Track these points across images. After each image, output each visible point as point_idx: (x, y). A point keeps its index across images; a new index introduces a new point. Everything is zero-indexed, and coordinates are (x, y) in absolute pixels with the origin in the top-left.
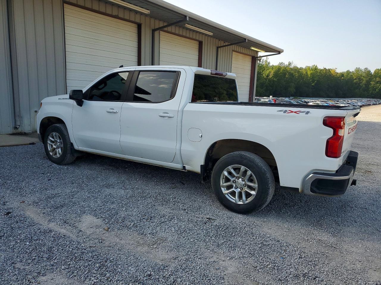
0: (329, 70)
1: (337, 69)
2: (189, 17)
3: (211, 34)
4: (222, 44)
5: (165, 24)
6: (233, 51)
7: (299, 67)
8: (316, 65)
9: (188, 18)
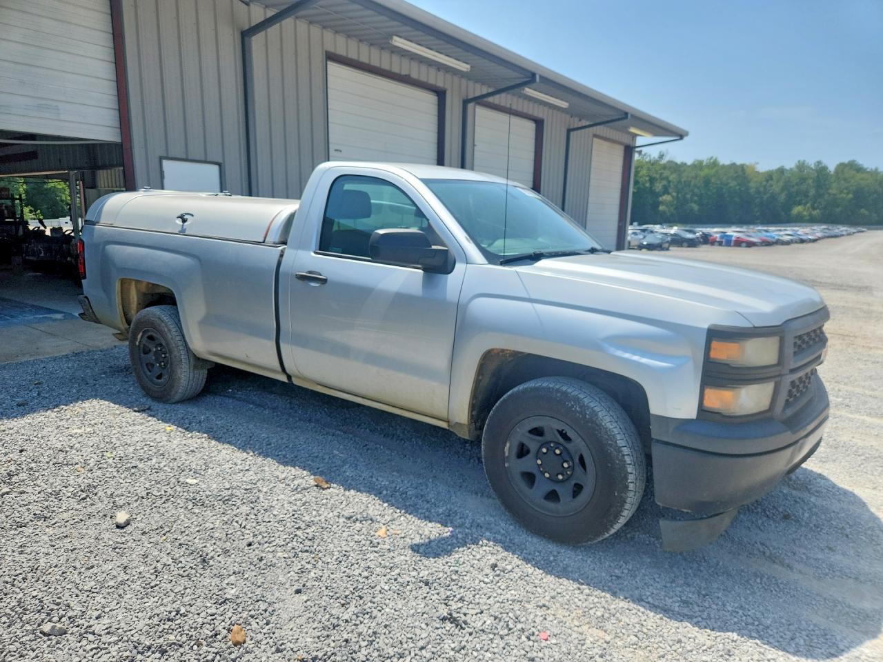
0: (742, 166)
1: (757, 163)
2: (541, 77)
3: (564, 105)
4: (576, 123)
5: (491, 90)
6: (595, 136)
7: (679, 161)
8: (714, 158)
9: (538, 77)
